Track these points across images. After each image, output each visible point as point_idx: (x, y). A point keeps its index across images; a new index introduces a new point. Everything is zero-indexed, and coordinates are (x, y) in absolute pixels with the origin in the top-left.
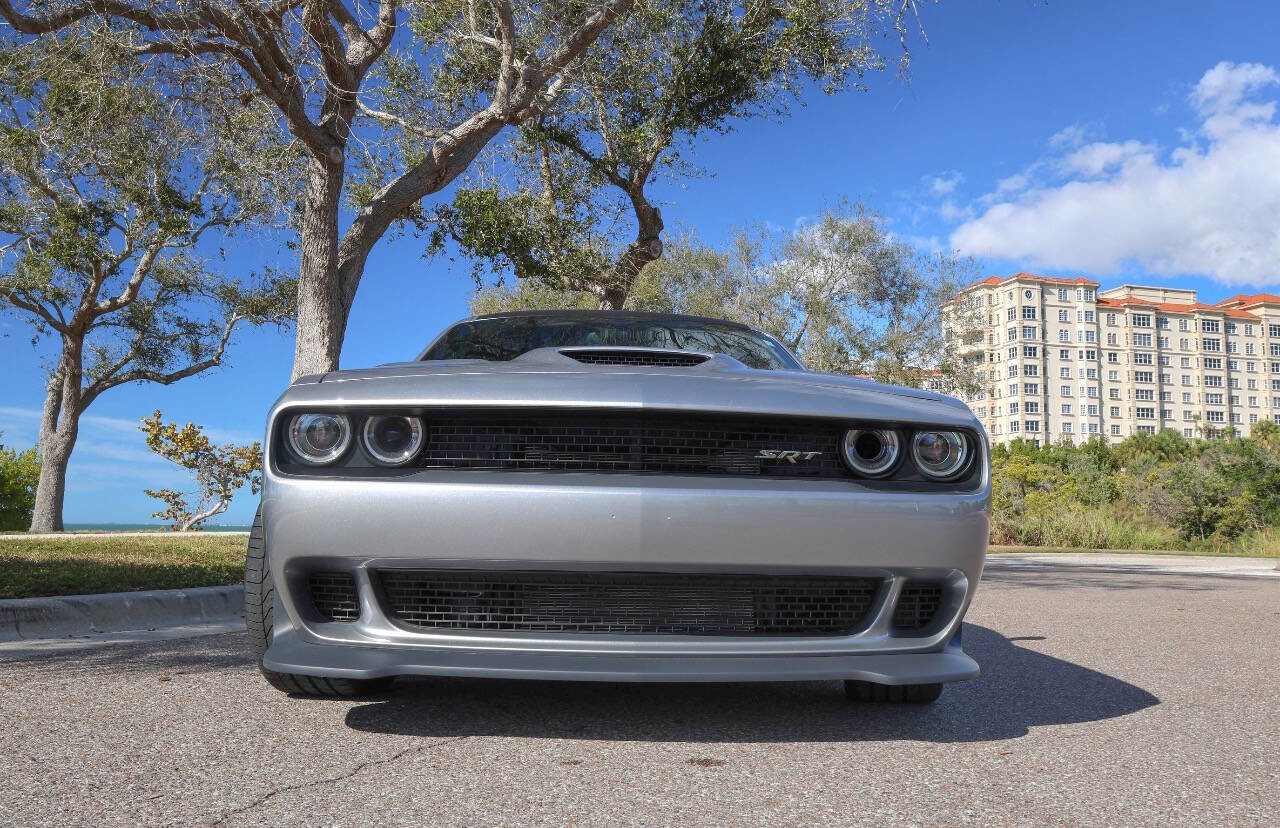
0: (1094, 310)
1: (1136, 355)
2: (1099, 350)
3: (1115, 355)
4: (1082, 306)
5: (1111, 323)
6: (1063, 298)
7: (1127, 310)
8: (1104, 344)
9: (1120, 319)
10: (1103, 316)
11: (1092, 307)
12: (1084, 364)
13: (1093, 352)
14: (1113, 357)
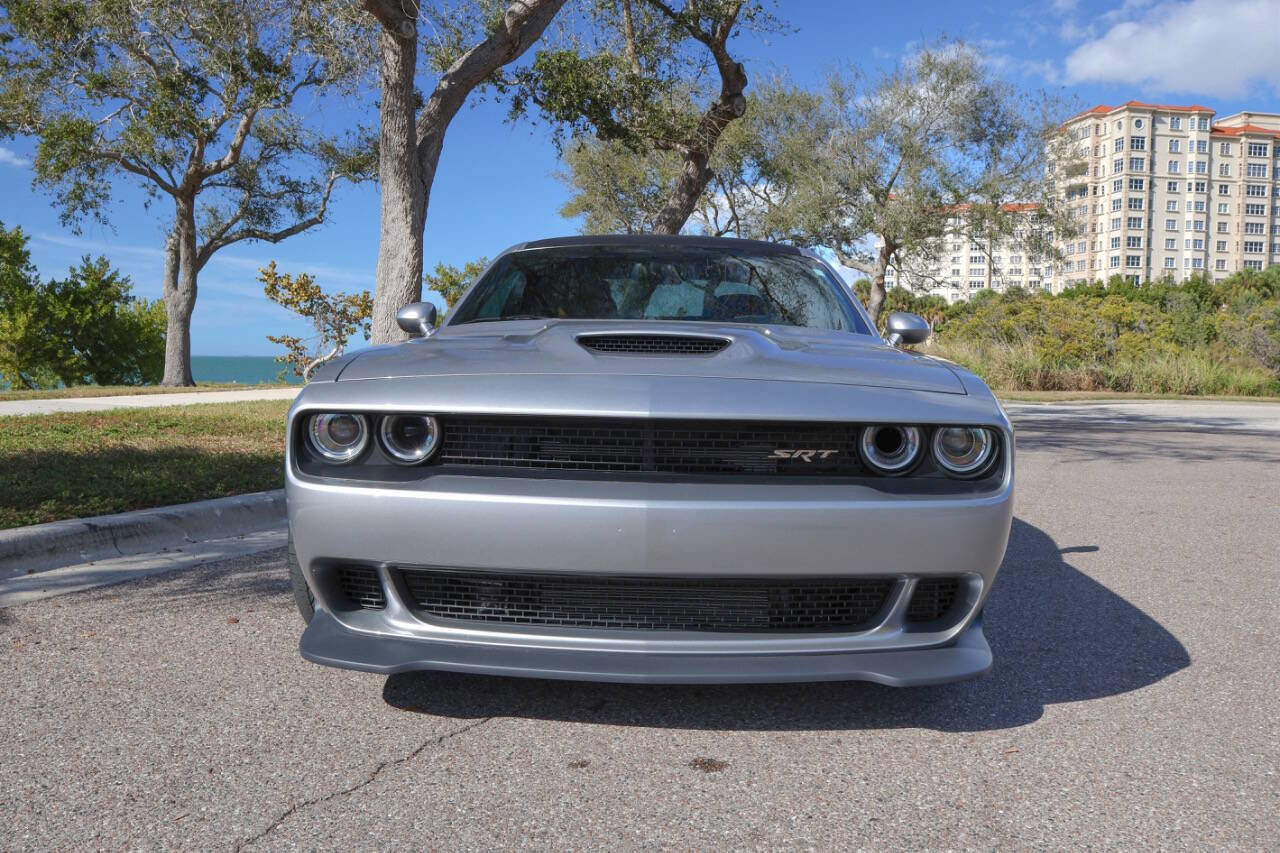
0: (1208, 139)
1: (1248, 187)
2: (1210, 182)
3: (1226, 187)
4: (1194, 136)
5: (1225, 153)
6: (1174, 126)
7: (1243, 139)
8: (1216, 175)
9: (1234, 148)
10: (1217, 146)
11: (1206, 137)
12: (1191, 197)
13: (1203, 184)
14: (1224, 189)
